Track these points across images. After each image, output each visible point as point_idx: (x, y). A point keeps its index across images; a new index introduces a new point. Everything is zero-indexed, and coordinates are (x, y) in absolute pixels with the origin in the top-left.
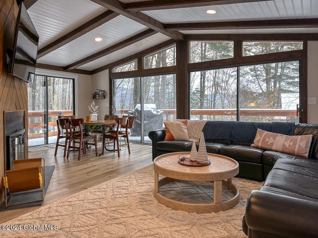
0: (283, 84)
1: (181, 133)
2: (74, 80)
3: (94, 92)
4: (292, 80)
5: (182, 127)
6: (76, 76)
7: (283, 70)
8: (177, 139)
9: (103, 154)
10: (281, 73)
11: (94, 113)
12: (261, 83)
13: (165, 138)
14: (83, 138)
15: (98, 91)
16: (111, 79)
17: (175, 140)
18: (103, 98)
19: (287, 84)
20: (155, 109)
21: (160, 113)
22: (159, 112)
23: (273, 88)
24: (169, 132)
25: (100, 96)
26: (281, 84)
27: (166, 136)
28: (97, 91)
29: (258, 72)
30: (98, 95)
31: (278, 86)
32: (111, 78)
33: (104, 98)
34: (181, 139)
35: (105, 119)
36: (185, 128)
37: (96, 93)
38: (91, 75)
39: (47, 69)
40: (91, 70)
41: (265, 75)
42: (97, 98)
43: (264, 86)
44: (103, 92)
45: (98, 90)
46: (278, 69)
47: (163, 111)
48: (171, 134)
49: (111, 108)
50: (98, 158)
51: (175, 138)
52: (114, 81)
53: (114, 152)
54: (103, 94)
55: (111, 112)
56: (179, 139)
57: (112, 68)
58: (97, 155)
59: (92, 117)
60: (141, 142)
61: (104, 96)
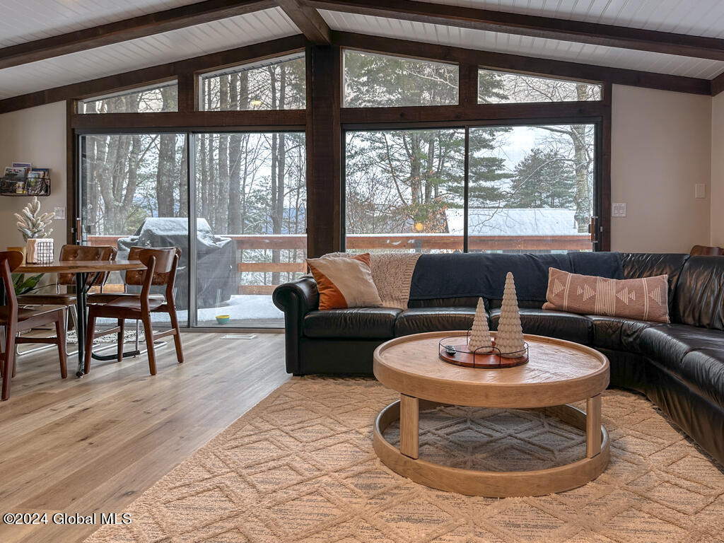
0: (442, 190)
1: (362, 288)
3: (5, 172)
4: (456, 184)
5: (361, 272)
7: (443, 163)
8: (354, 305)
9: (86, 371)
10: (438, 169)
11: (43, 237)
12: (402, 187)
13: (320, 304)
14: (20, 320)
15: (22, 169)
16: (76, 133)
17: (346, 308)
18: (43, 192)
19: (450, 190)
20: (208, 232)
21: (223, 243)
22: (219, 240)
23: (424, 197)
24: (328, 285)
25: (33, 184)
26: (439, 190)
27: (322, 298)
28: (17, 169)
29: (394, 163)
30: (21, 184)
31: (433, 194)
32: (73, 130)
33: (46, 191)
34: (364, 302)
36: (369, 274)
37: (12, 176)
41: (409, 170)
42: (20, 191)
43: (408, 193)
44: (42, 173)
45: (16, 165)
46: (435, 160)
47: (230, 239)
48: (337, 291)
50: (72, 384)
51: (349, 301)
52: (84, 139)
53: (119, 361)
54: (43, 179)
55: (73, 237)
56: (359, 304)
57: (77, 100)
58: (64, 376)
59: (36, 248)
60: (189, 326)
61: (47, 186)
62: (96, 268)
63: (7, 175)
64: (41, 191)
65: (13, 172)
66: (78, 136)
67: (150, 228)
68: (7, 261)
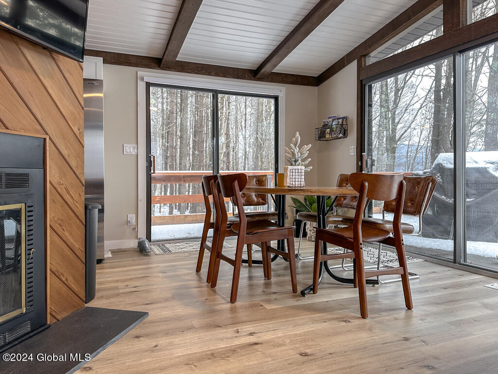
2: (276, 99)
3: (323, 124)
6: (279, 90)
11: (298, 165)
15: (331, 120)
16: (364, 83)
18: (341, 135)
25: (335, 130)
28: (329, 120)
30: (328, 130)
32: (361, 81)
33: (344, 134)
35: (340, 185)
37: (325, 126)
38: (317, 86)
39: (217, 75)
40: (316, 74)
42: (327, 136)
44: (341, 120)
45: (329, 118)
49: (360, 158)
52: (370, 88)
54: (342, 125)
55: (360, 168)
57: (365, 56)
58: (295, 290)
59: (289, 174)
60: (455, 262)
61: (345, 130)
62: (311, 192)
63: (323, 125)
64: (340, 134)
65: (327, 123)
66: (365, 85)
67: (441, 162)
68: (237, 181)
